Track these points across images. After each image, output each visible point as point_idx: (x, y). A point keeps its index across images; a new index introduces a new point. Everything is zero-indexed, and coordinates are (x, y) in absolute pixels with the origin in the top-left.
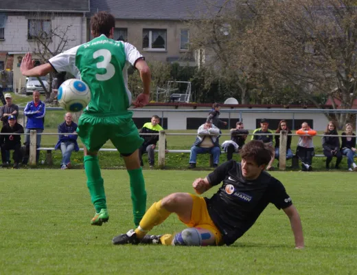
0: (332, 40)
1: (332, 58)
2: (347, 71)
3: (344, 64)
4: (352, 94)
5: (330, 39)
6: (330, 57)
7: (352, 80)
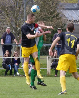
0: (7, 8)
1: (8, 17)
2: (16, 24)
3: (14, 20)
4: (18, 36)
5: (6, 6)
6: (6, 16)
7: (19, 29)
